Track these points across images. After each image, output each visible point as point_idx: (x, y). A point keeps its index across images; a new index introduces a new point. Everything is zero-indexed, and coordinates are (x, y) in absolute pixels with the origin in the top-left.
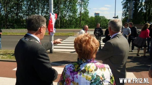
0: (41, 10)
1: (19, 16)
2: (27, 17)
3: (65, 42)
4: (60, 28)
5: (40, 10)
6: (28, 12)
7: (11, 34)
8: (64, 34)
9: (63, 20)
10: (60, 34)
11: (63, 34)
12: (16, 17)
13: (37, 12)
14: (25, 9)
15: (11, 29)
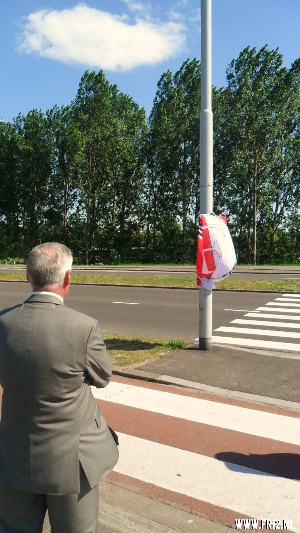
0: (195, 201)
1: (129, 223)
2: (150, 225)
3: (262, 312)
4: (261, 262)
5: (193, 202)
6: (153, 210)
7: (97, 279)
8: (266, 283)
9: (268, 236)
10: (249, 283)
11: (260, 283)
12: (118, 227)
13: (181, 210)
14: (147, 202)
15: (102, 266)
